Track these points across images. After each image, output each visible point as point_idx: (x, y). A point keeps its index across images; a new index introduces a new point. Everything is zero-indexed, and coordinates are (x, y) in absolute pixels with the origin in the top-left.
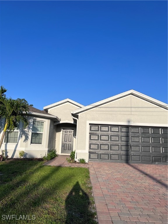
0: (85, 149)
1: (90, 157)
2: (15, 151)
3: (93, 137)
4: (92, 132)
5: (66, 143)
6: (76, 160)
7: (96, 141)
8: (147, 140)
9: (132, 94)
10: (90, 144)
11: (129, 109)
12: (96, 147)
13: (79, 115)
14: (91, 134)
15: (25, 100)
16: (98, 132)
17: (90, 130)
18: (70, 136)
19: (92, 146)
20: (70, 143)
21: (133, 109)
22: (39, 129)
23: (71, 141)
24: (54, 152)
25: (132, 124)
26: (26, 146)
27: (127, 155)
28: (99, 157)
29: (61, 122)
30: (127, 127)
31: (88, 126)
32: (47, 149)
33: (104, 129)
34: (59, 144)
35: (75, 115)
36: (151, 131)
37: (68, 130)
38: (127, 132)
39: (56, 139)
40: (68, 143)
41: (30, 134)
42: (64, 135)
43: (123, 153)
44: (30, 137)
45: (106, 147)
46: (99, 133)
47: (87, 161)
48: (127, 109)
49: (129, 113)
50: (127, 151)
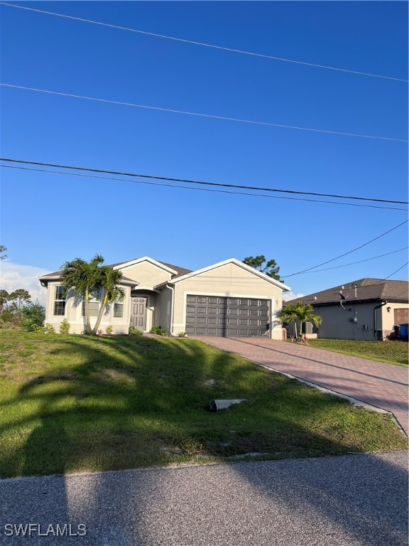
3: (189, 309)
4: (189, 304)
5: (135, 316)
7: (192, 314)
8: (244, 312)
9: (232, 262)
10: (186, 317)
11: (229, 280)
12: (193, 320)
14: (188, 306)
16: (194, 304)
18: (142, 306)
21: (233, 280)
25: (231, 295)
27: (224, 329)
28: (196, 331)
30: (225, 298)
31: (185, 298)
33: (201, 300)
35: (172, 285)
36: (249, 303)
38: (225, 304)
40: (138, 316)
41: (113, 305)
42: (133, 306)
43: (220, 326)
44: (112, 309)
46: (197, 304)
48: (227, 279)
49: (229, 283)
50: (225, 324)
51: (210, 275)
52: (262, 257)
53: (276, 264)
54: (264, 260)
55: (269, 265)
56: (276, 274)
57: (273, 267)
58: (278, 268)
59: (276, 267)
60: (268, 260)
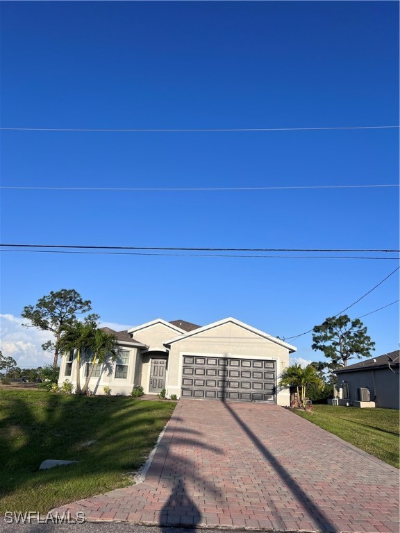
0: (177, 385)
1: (182, 395)
2: (97, 386)
3: (187, 371)
4: (186, 365)
5: (155, 377)
6: (166, 396)
7: (190, 376)
8: (246, 374)
9: (230, 322)
10: (183, 379)
11: (228, 340)
12: (190, 382)
13: (171, 345)
14: (184, 367)
15: (76, 291)
16: (192, 365)
17: (184, 363)
18: (162, 368)
19: (186, 382)
20: (162, 378)
21: (232, 340)
22: (124, 360)
23: (163, 375)
24: (141, 390)
25: (230, 356)
26: (110, 381)
27: (223, 392)
28: (193, 394)
29: (150, 350)
30: (225, 359)
31: (181, 359)
32: (133, 385)
33: (199, 361)
34: (146, 380)
35: (168, 346)
37: (159, 360)
38: (225, 365)
39: (143, 373)
40: (158, 378)
41: (114, 366)
42: (153, 368)
43: (219, 389)
44: (114, 371)
45: (202, 383)
46: (194, 366)
47: (178, 398)
48: (225, 340)
49: (228, 344)
50: (223, 387)
51: (207, 336)
52: (345, 317)
53: (362, 324)
54: (349, 320)
55: (354, 325)
56: (365, 335)
57: (360, 327)
58: (366, 328)
59: (363, 327)
60: (353, 319)
